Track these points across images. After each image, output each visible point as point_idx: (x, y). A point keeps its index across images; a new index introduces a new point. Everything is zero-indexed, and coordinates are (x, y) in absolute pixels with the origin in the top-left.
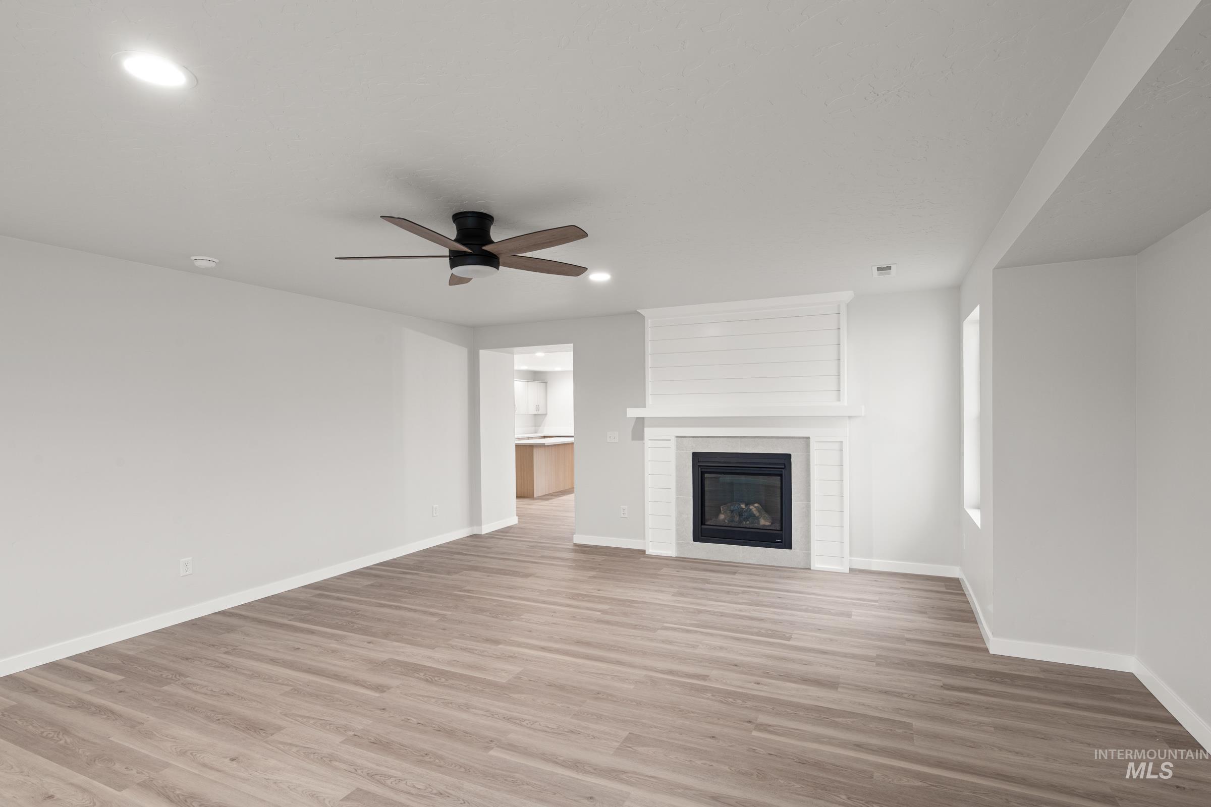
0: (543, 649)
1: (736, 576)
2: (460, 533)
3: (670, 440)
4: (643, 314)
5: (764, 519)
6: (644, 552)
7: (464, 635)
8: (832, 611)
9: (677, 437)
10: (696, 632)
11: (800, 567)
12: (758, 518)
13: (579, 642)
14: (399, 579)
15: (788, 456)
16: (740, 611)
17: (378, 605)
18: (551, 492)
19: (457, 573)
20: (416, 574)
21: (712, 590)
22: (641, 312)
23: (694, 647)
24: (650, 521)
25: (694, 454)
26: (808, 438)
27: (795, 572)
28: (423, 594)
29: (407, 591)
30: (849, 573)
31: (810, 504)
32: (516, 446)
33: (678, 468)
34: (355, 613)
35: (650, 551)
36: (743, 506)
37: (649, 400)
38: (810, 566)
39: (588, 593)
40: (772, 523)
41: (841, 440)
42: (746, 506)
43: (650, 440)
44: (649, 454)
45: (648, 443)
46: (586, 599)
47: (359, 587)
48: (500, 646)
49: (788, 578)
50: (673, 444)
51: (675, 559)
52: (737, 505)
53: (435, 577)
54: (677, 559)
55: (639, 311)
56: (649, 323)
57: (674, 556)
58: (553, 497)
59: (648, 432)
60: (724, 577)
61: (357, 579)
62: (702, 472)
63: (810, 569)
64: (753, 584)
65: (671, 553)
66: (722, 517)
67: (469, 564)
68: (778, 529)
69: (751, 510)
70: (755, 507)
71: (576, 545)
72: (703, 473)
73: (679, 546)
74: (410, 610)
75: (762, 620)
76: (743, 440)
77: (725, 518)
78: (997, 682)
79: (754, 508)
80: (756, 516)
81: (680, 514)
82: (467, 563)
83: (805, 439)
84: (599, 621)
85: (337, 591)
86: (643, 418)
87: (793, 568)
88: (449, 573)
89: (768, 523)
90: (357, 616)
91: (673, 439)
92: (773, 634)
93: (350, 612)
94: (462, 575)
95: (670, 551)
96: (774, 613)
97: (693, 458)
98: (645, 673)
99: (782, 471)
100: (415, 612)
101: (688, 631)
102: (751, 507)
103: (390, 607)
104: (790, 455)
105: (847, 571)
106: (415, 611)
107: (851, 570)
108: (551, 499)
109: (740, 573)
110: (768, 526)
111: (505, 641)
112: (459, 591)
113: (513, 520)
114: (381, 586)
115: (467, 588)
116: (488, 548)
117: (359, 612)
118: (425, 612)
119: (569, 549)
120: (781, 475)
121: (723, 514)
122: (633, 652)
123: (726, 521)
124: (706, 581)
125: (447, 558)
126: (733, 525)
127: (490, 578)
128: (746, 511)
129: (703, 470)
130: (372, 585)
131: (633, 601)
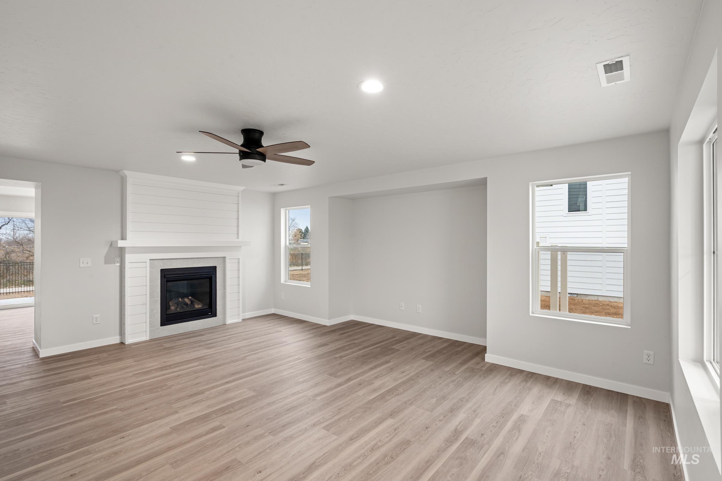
9: (150, 260)
11: (221, 325)
25: (162, 270)
36: (180, 300)
43: (129, 263)
51: (150, 341)
52: (177, 300)
54: (151, 340)
57: (149, 339)
66: (173, 308)
69: (185, 301)
76: (192, 260)
80: (189, 304)
87: (219, 326)
89: (200, 306)
91: (148, 261)
99: (212, 276)
105: (241, 321)
110: (201, 307)
128: (182, 302)
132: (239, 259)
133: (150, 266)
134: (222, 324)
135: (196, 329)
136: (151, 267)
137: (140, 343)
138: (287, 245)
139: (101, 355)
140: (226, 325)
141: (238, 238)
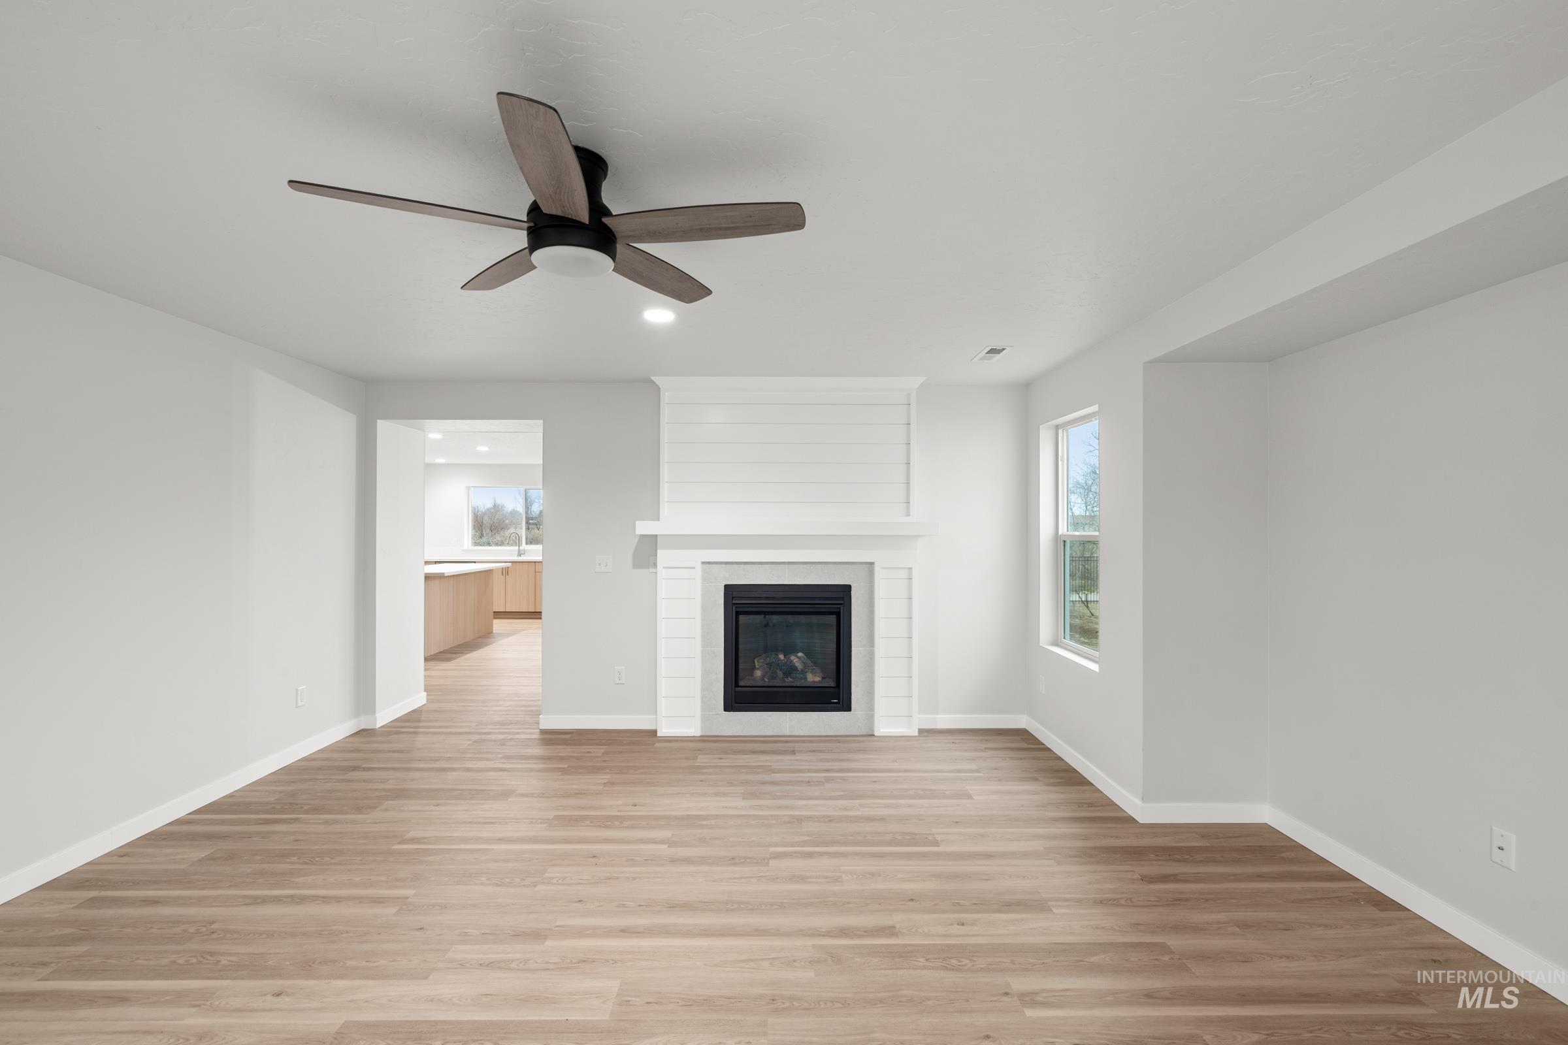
0: (625, 932)
1: (798, 757)
2: (337, 731)
3: (694, 568)
4: (659, 384)
5: (812, 673)
6: (654, 732)
7: (466, 934)
8: (948, 793)
9: (703, 563)
10: (821, 854)
11: (861, 734)
12: (803, 672)
13: (674, 906)
14: (265, 835)
15: (848, 588)
16: (846, 809)
17: (248, 901)
18: (446, 648)
19: (375, 808)
20: (295, 820)
21: (787, 783)
22: (655, 381)
23: (837, 880)
24: (663, 687)
26: (872, 564)
27: (861, 742)
28: (333, 861)
29: (294, 859)
30: (919, 736)
31: (874, 650)
32: (425, 577)
33: (705, 608)
34: (204, 929)
35: (663, 731)
36: (782, 657)
37: (665, 510)
38: (873, 731)
39: (622, 814)
40: (823, 678)
41: (910, 567)
42: (785, 656)
43: (664, 568)
44: (664, 588)
45: (661, 572)
46: (626, 823)
47: (183, 867)
48: (548, 943)
49: (859, 751)
50: (698, 572)
53: (336, 822)
55: (653, 378)
56: (666, 397)
57: (698, 734)
58: (454, 656)
59: (664, 556)
60: (786, 761)
61: (169, 851)
62: (736, 612)
63: (874, 735)
64: (828, 765)
65: (693, 731)
67: (388, 786)
68: (832, 686)
70: (799, 658)
71: (544, 732)
72: (738, 613)
73: (705, 719)
74: (326, 899)
75: (882, 819)
77: (763, 676)
78: (1178, 861)
79: (797, 660)
81: (706, 673)
82: (382, 786)
83: (867, 566)
84: (674, 861)
85: (135, 884)
86: (656, 536)
88: (359, 810)
89: (817, 679)
90: (214, 936)
91: (699, 567)
92: (913, 840)
93: (192, 930)
94: (386, 810)
95: (693, 729)
96: (888, 806)
97: (725, 593)
98: (809, 942)
99: (840, 608)
100: (339, 902)
101: (810, 855)
102: (792, 658)
103: (277, 900)
104: (850, 587)
105: (916, 734)
106: (338, 900)
107: (921, 731)
108: (455, 659)
109: (800, 751)
110: (819, 682)
111: (551, 929)
112: (400, 843)
113: (419, 699)
114: (231, 857)
115: (412, 834)
116: (402, 752)
117: (213, 926)
118: (360, 900)
119: (535, 739)
120: (838, 614)
121: (758, 669)
122: (763, 907)
123: (766, 679)
124: (770, 770)
125: (339, 781)
126: (775, 684)
127: (443, 808)
128: (786, 663)
129: (738, 610)
130: (211, 859)
131: (698, 817)
132: (910, 569)
133: (703, 576)
134: (863, 732)
135: (801, 733)
136: (704, 579)
137: (677, 741)
138: (1060, 533)
139: (595, 750)
140: (875, 739)
141: (908, 515)
